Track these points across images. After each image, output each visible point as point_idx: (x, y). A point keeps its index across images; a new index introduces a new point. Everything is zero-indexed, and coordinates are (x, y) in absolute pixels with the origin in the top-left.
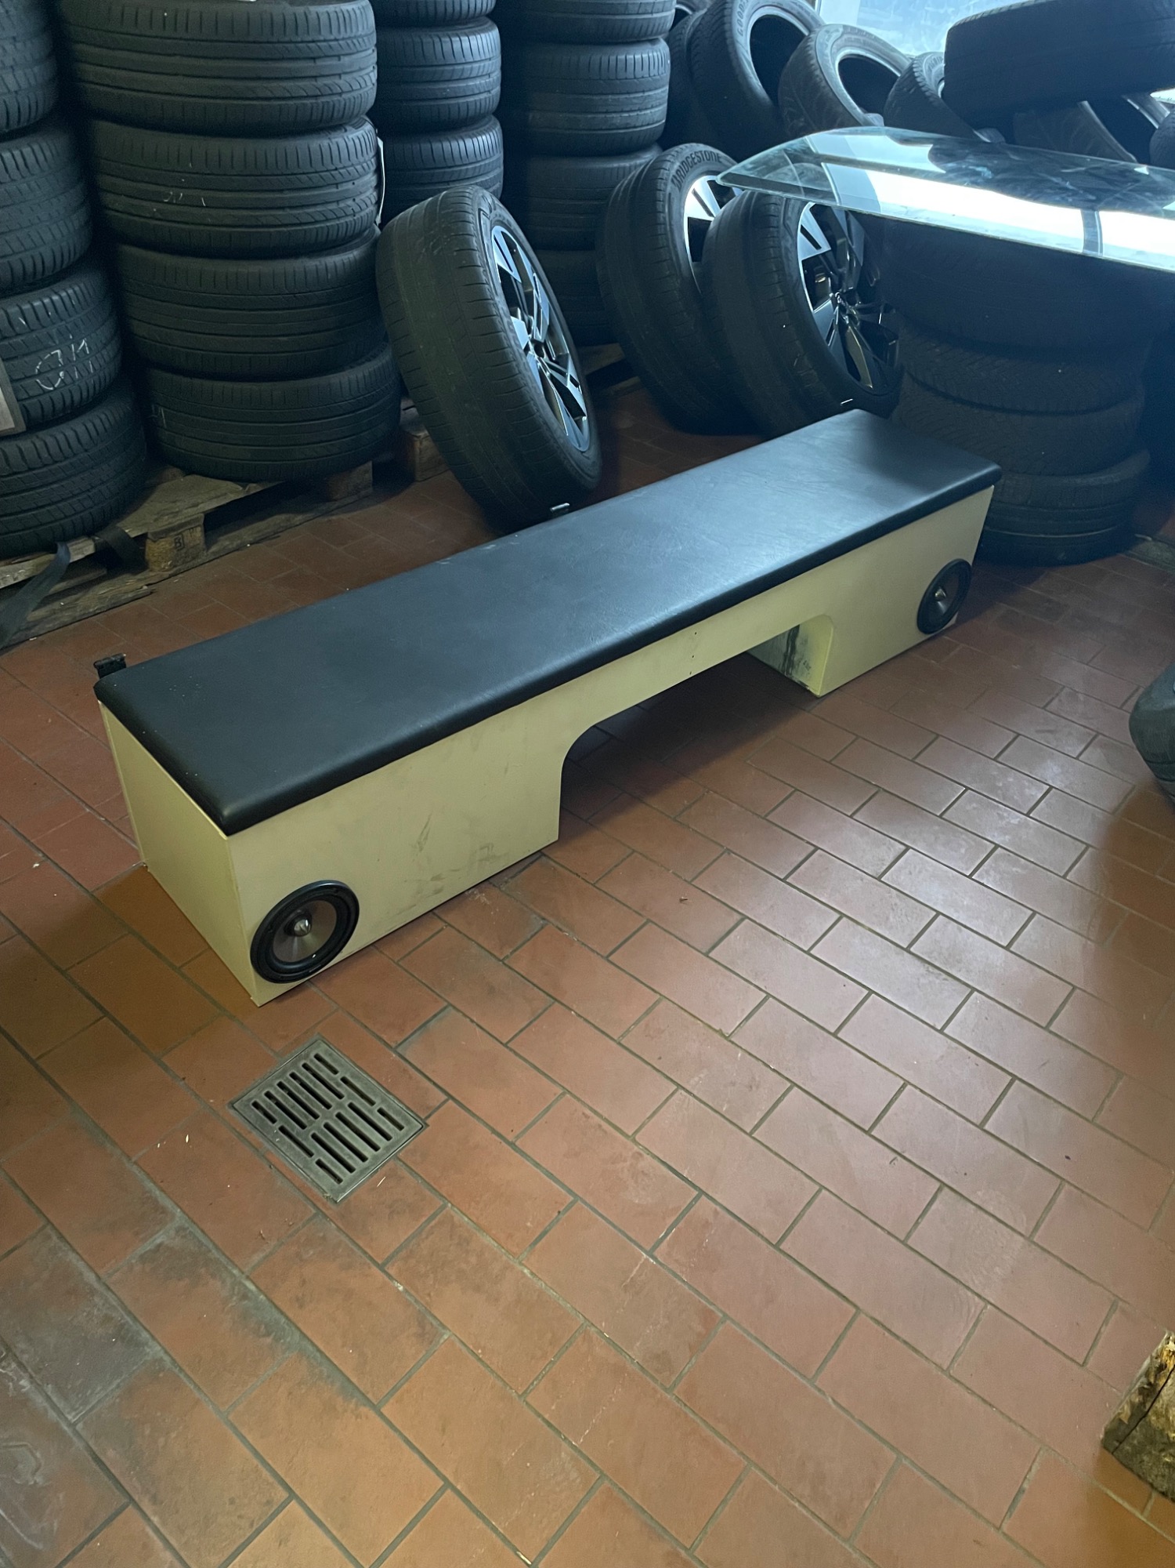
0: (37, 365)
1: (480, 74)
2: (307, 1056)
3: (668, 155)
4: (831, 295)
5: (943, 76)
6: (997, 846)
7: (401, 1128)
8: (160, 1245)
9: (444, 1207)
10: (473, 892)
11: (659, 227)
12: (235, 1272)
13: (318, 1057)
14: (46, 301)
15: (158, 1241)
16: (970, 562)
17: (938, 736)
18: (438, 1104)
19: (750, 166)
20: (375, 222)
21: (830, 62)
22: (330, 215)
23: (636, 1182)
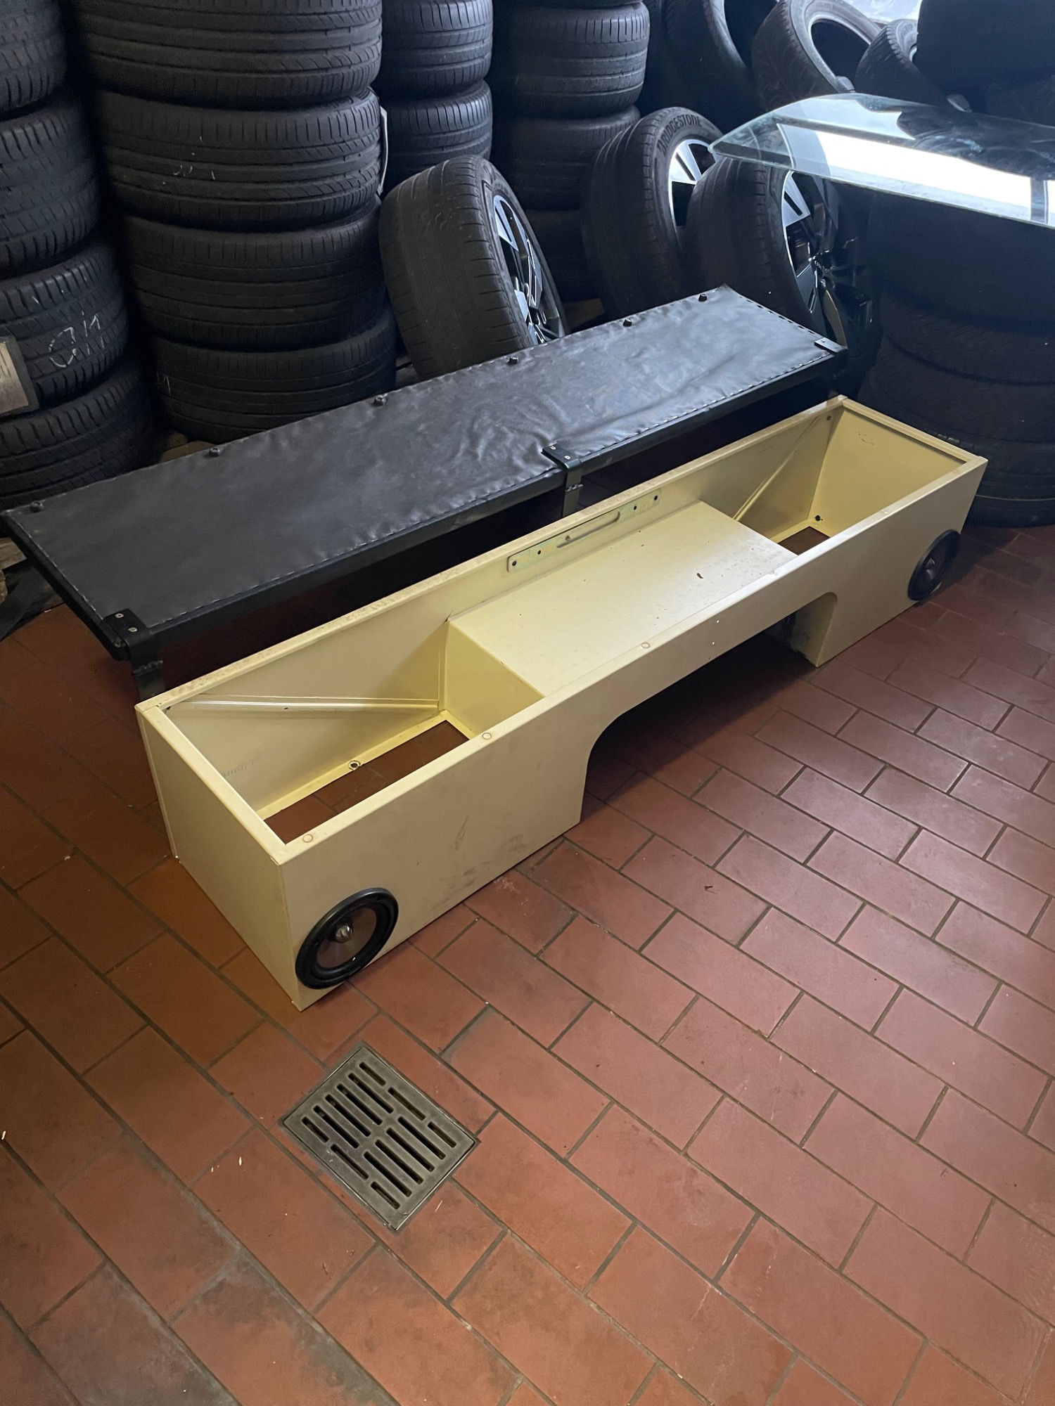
0: (50, 343)
1: (475, 39)
2: (353, 1066)
3: (653, 119)
4: (810, 260)
5: (915, 41)
6: (1006, 825)
7: (453, 1144)
8: (221, 1284)
9: (503, 1234)
10: (501, 881)
11: (646, 192)
12: (300, 1311)
13: (363, 1066)
14: (59, 278)
15: (220, 1279)
16: (959, 532)
17: (936, 707)
18: (487, 1118)
19: (741, 135)
20: (377, 193)
21: (805, 27)
22: (338, 188)
23: (693, 1202)
